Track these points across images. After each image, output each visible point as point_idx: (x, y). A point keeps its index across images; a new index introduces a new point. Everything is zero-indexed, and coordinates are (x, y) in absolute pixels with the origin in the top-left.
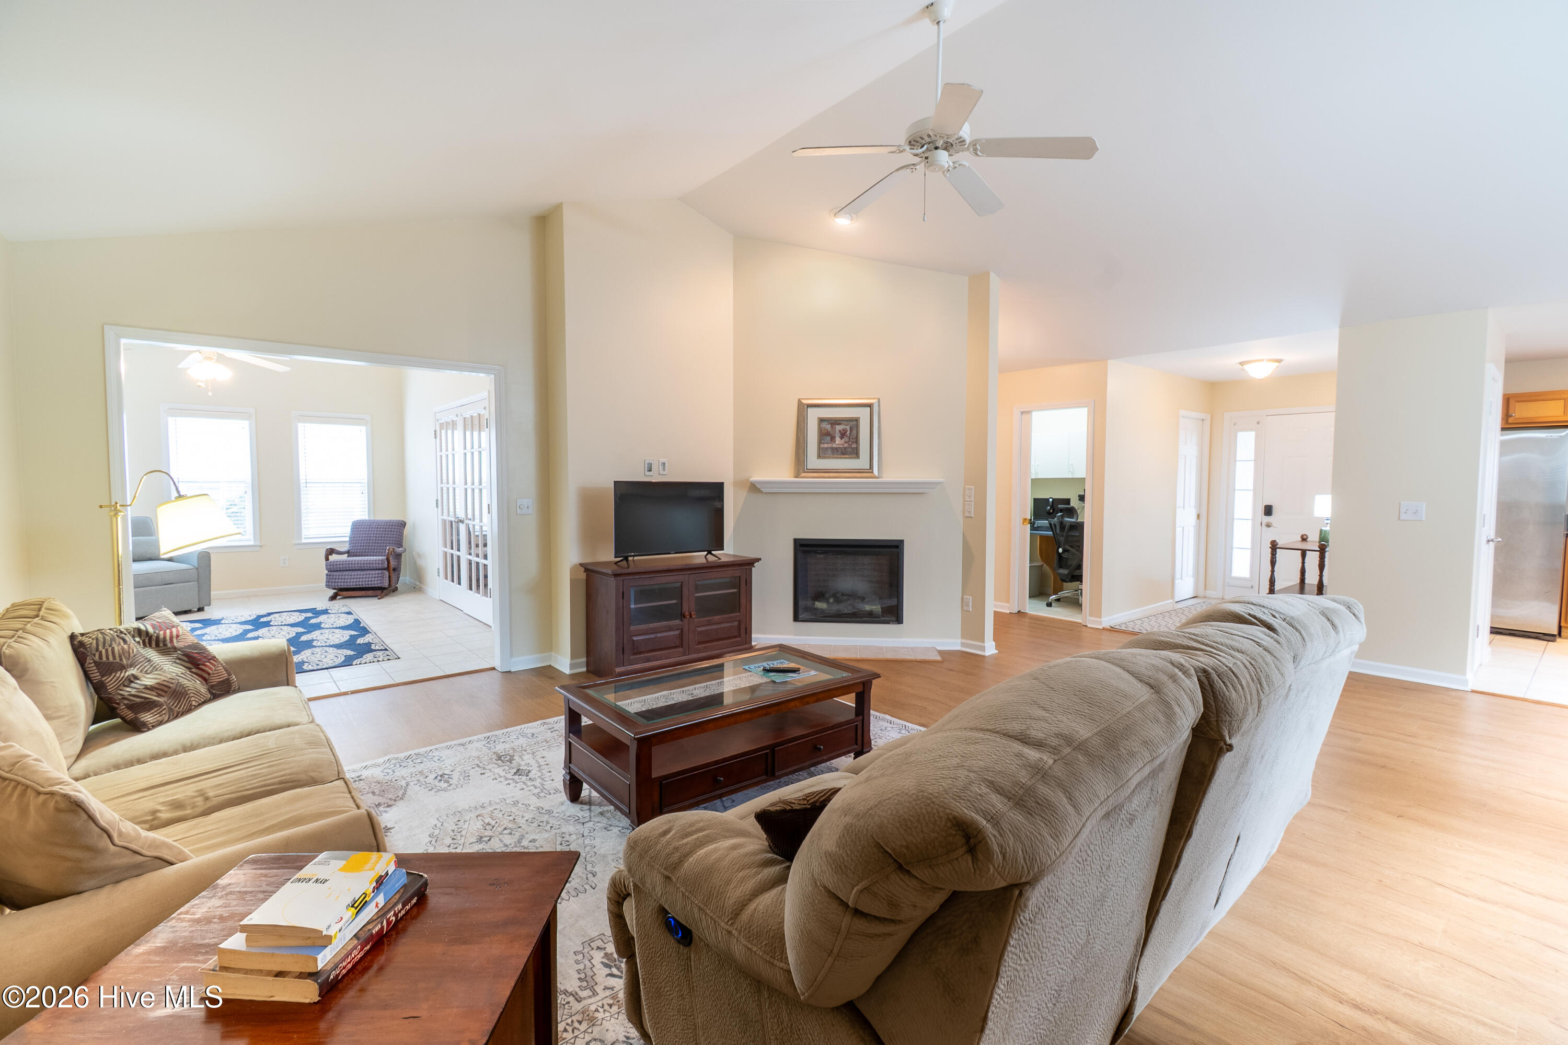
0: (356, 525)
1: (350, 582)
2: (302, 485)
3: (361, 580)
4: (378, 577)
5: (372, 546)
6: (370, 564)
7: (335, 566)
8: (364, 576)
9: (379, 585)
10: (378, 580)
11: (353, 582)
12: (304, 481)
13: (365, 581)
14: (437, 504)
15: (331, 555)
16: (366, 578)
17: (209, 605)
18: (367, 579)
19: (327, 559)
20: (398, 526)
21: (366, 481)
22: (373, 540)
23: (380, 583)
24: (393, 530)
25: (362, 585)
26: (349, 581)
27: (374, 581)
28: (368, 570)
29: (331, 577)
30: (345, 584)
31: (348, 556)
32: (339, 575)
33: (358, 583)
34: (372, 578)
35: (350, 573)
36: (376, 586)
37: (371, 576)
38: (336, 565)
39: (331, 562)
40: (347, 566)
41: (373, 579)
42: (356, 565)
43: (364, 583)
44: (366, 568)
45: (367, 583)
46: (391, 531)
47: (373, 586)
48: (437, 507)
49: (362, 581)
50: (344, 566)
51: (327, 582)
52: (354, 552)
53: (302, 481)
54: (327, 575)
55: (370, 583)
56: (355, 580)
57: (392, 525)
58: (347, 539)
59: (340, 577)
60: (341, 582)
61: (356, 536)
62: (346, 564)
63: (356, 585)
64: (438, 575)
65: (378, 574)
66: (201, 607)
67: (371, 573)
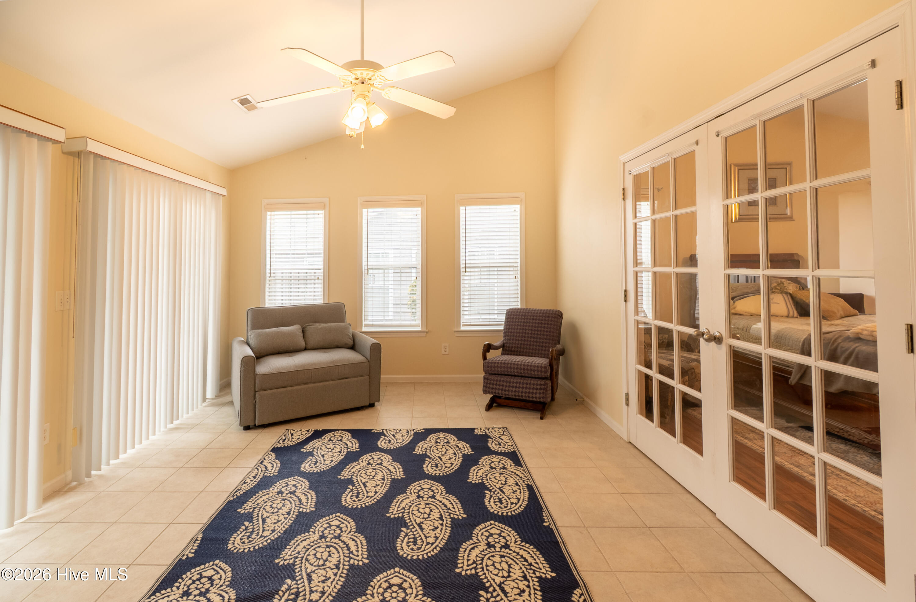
0: (511, 315)
1: (508, 391)
2: (463, 270)
3: (521, 390)
4: (541, 389)
5: (528, 341)
6: (531, 370)
7: (493, 369)
8: (525, 386)
9: (542, 400)
10: (540, 393)
11: (512, 391)
12: (464, 266)
13: (526, 393)
14: (626, 296)
15: (489, 352)
16: (526, 388)
17: (379, 401)
18: (528, 390)
19: (485, 358)
20: (555, 318)
21: (519, 265)
22: (528, 333)
23: (543, 398)
24: (550, 322)
25: (522, 396)
26: (507, 389)
27: (536, 393)
28: (529, 377)
29: (489, 381)
30: (503, 392)
31: (503, 354)
32: (497, 381)
33: (517, 394)
34: (533, 389)
35: (508, 379)
36: (538, 400)
37: (532, 386)
38: (495, 367)
39: (489, 363)
40: (506, 369)
41: (535, 391)
42: (515, 370)
43: (524, 394)
44: (526, 375)
45: (527, 395)
46: (548, 324)
47: (534, 399)
48: (626, 301)
49: (522, 392)
50: (503, 369)
51: (484, 386)
52: (509, 347)
53: (462, 266)
54: (484, 378)
55: (531, 395)
56: (514, 389)
57: (549, 317)
58: (502, 328)
59: (498, 383)
60: (499, 389)
61: (510, 327)
62: (504, 367)
63: (515, 395)
64: (627, 404)
65: (541, 385)
66: (371, 402)
67: (532, 382)
